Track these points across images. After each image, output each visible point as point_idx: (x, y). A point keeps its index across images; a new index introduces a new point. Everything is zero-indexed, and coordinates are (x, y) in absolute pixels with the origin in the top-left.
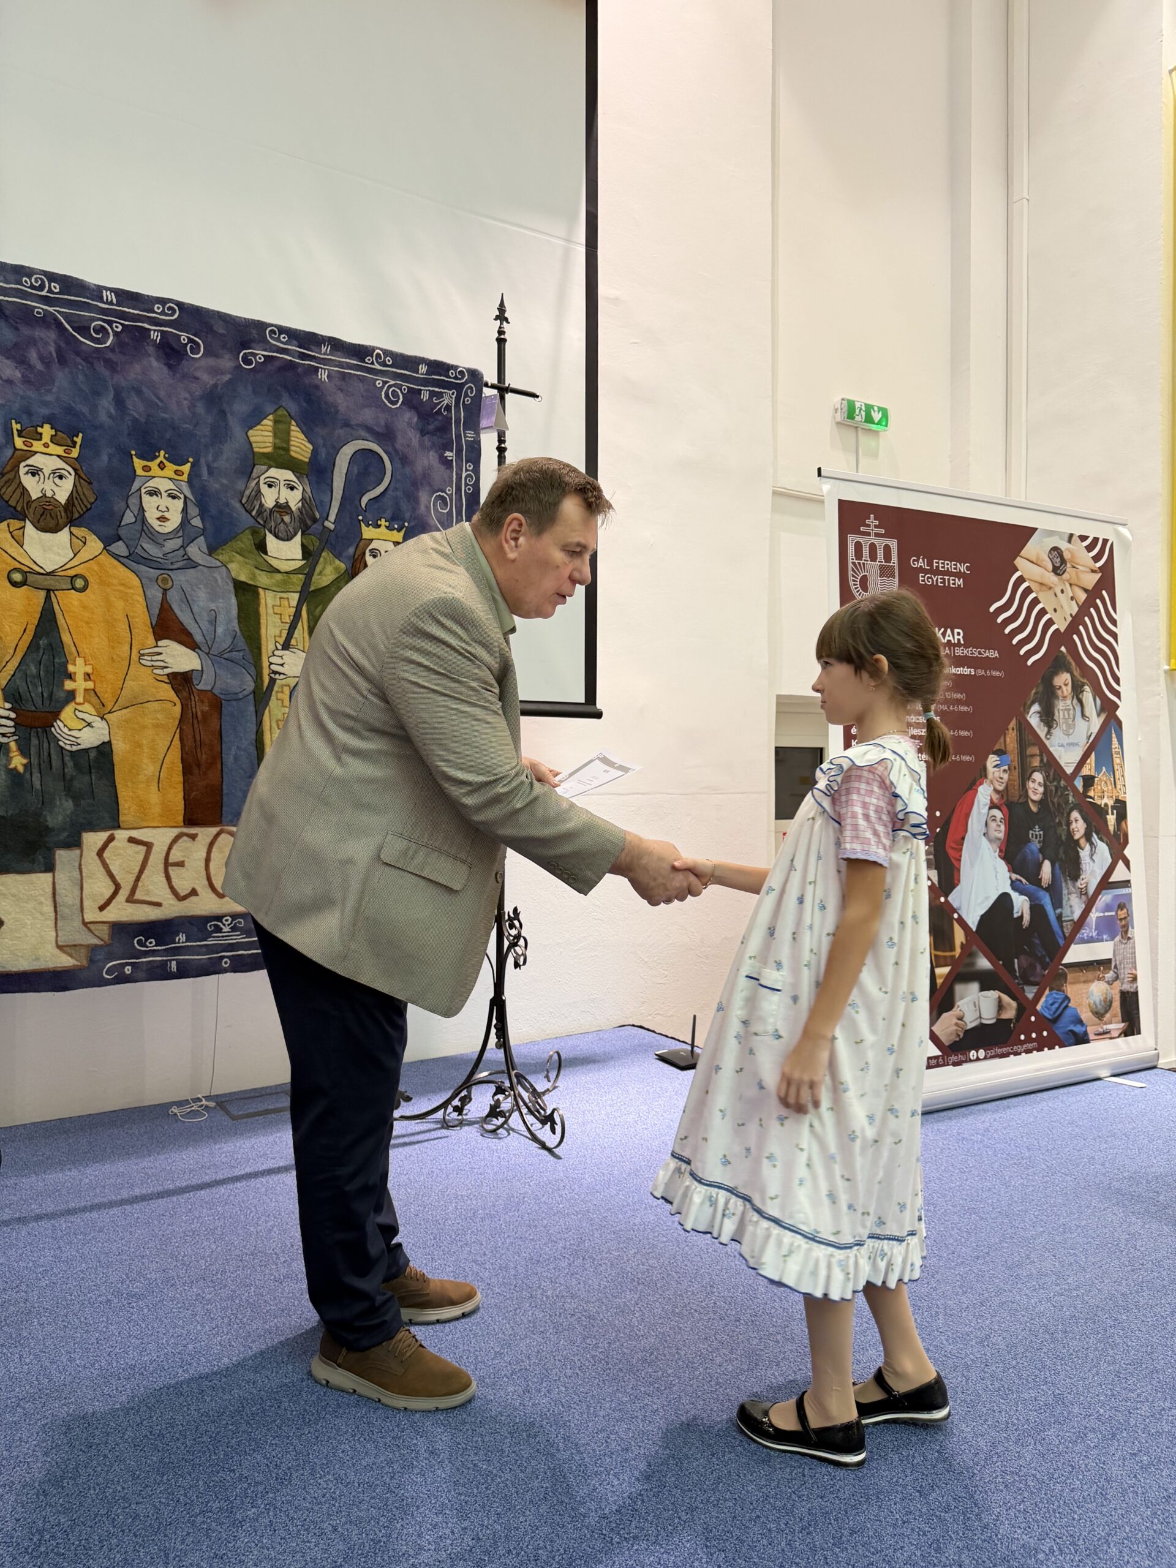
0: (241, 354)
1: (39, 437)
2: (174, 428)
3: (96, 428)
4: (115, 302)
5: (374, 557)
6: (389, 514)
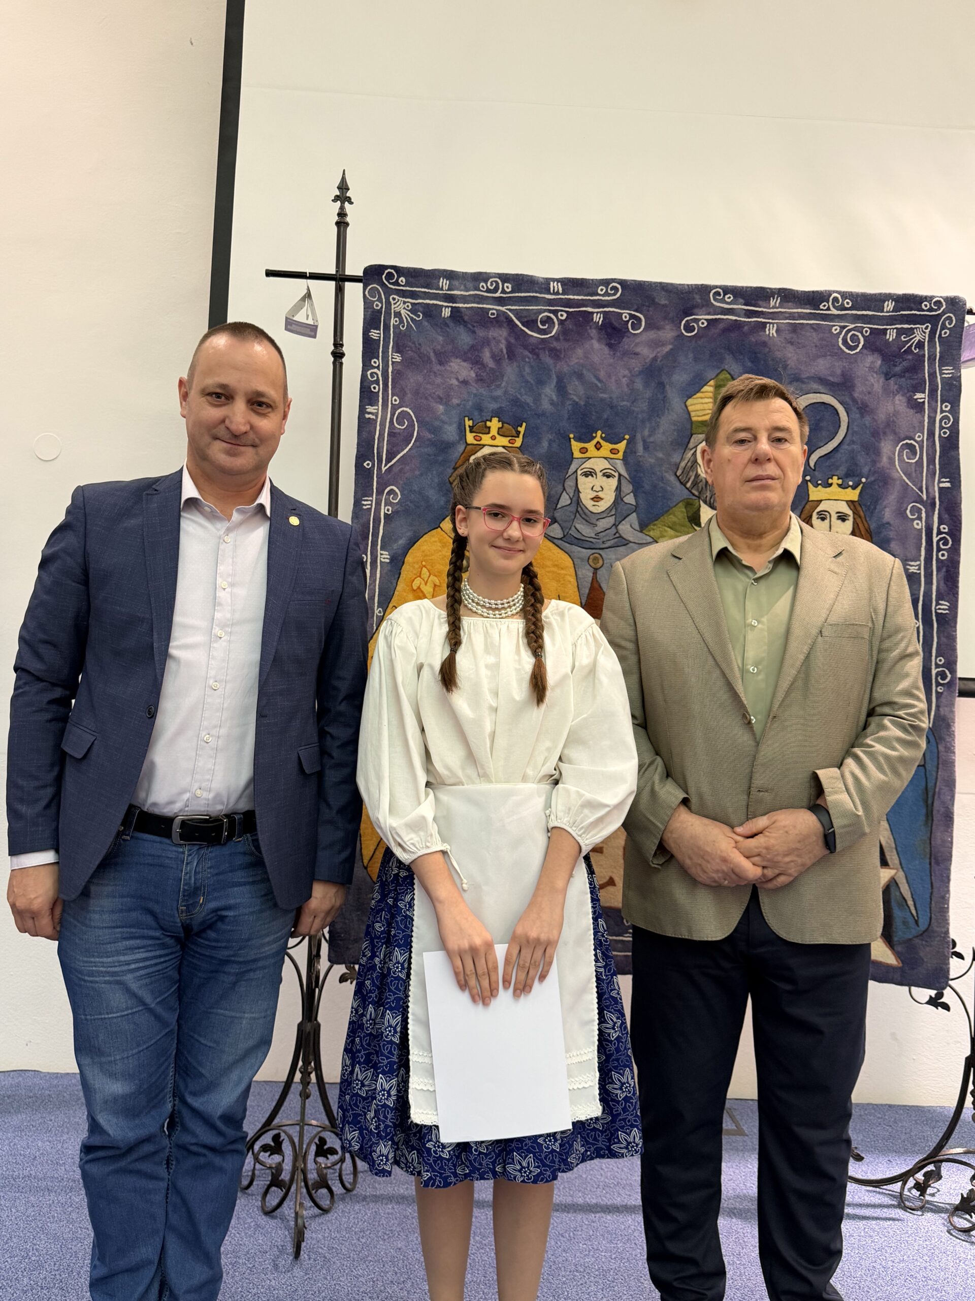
0: (683, 322)
1: (488, 430)
2: (612, 407)
3: (538, 416)
4: (561, 291)
5: (823, 519)
6: (842, 470)
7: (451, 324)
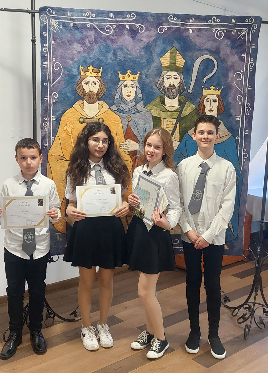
0: (159, 28)
1: (88, 70)
2: (133, 61)
3: (107, 65)
4: (113, 17)
5: (208, 102)
6: (215, 84)
7: (73, 30)
